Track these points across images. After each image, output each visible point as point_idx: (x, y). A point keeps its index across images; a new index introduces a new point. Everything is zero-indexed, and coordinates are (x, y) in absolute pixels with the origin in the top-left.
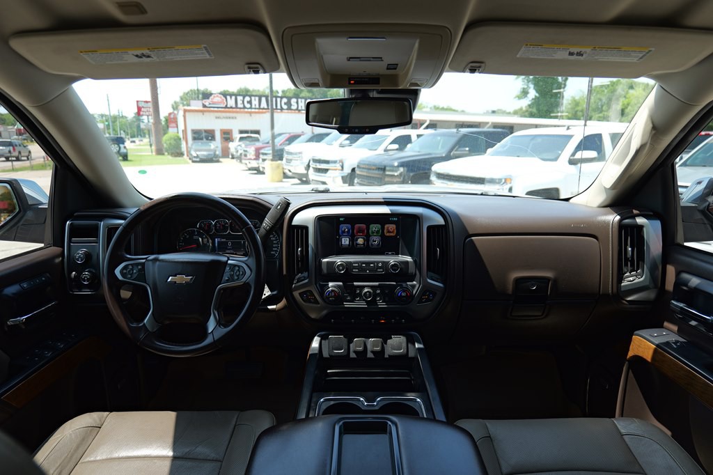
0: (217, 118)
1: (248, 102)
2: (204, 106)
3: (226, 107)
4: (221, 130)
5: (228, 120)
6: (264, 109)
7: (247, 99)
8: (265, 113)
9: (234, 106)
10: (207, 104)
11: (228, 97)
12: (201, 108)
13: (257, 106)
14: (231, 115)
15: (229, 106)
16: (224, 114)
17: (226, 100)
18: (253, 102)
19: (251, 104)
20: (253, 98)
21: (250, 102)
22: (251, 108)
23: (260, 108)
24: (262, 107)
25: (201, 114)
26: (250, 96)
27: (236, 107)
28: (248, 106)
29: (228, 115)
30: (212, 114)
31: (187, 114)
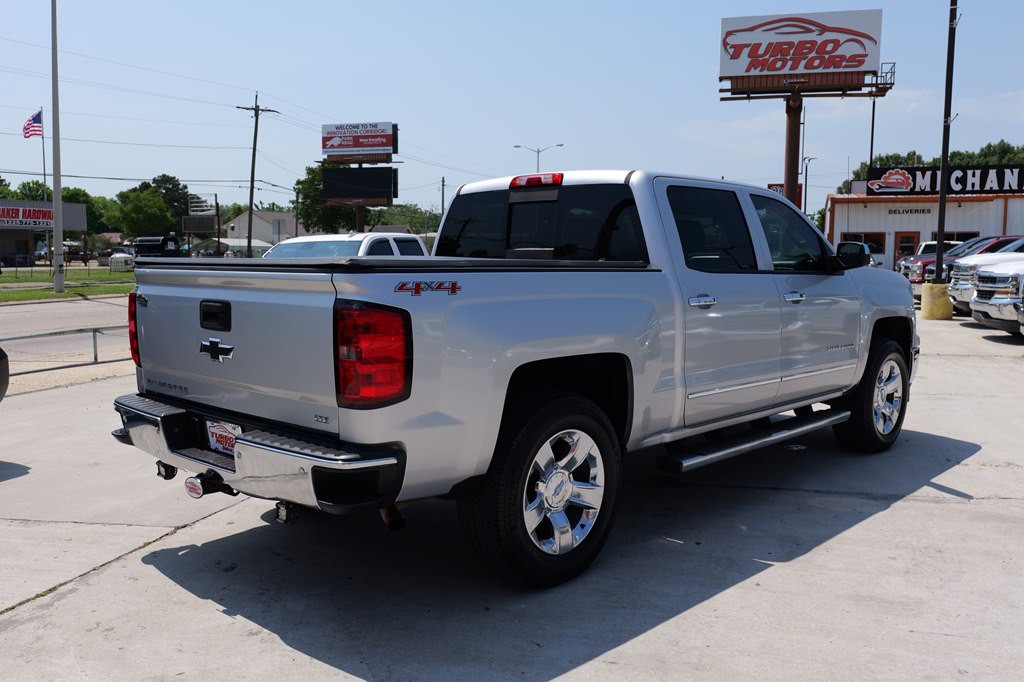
0: (890, 212)
1: (958, 180)
2: (870, 191)
3: (912, 192)
4: (897, 233)
5: (914, 216)
6: (991, 191)
7: (958, 174)
8: (991, 199)
9: (928, 189)
10: (875, 187)
11: (919, 174)
12: (864, 196)
13: (977, 188)
14: (921, 206)
15: (917, 189)
16: (906, 206)
17: (914, 180)
18: (970, 180)
19: (964, 184)
20: (970, 172)
21: (962, 181)
22: (963, 191)
23: (982, 191)
24: (987, 188)
25: (862, 205)
26: (964, 170)
27: (933, 191)
28: (957, 187)
29: (914, 206)
30: (883, 205)
31: (837, 206)
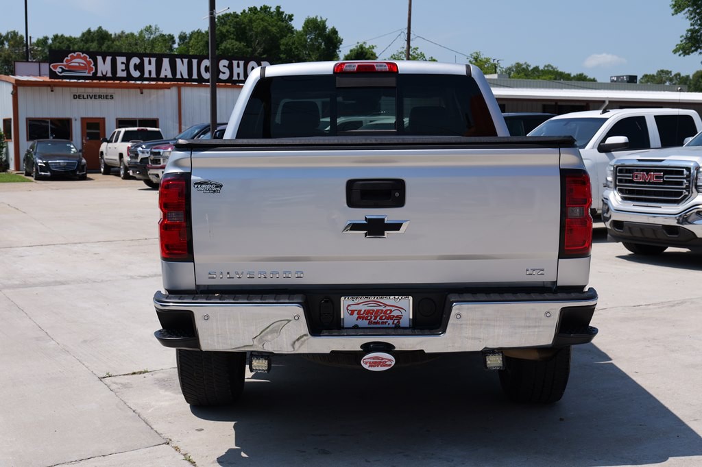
0: (75, 97)
1: (136, 67)
2: (53, 75)
3: (95, 77)
4: (83, 119)
5: (98, 102)
6: (166, 79)
7: (135, 60)
8: (168, 87)
9: (109, 75)
10: (58, 70)
11: (100, 59)
12: (47, 79)
13: (154, 75)
14: (103, 91)
15: (99, 74)
16: (90, 91)
17: (96, 65)
18: (147, 68)
19: (142, 72)
20: (146, 60)
21: (140, 67)
22: (141, 78)
23: (158, 79)
24: (162, 76)
25: (49, 88)
26: (141, 56)
27: (114, 76)
28: (136, 74)
29: (97, 91)
30: (67, 89)
31: (20, 90)
